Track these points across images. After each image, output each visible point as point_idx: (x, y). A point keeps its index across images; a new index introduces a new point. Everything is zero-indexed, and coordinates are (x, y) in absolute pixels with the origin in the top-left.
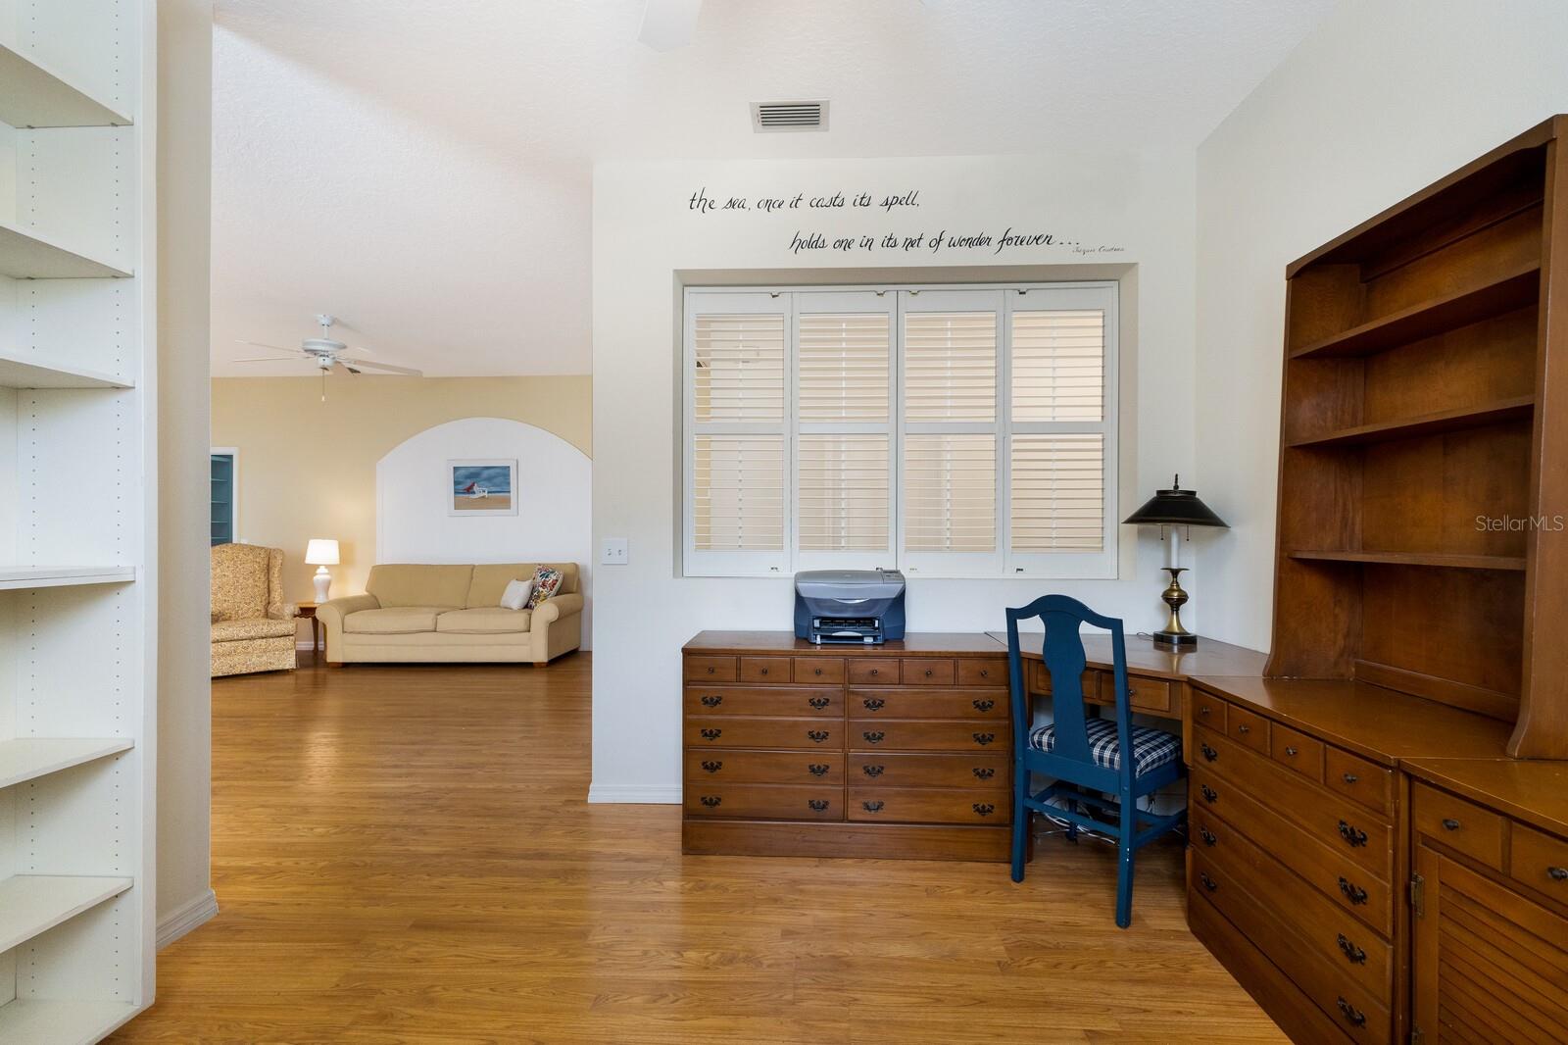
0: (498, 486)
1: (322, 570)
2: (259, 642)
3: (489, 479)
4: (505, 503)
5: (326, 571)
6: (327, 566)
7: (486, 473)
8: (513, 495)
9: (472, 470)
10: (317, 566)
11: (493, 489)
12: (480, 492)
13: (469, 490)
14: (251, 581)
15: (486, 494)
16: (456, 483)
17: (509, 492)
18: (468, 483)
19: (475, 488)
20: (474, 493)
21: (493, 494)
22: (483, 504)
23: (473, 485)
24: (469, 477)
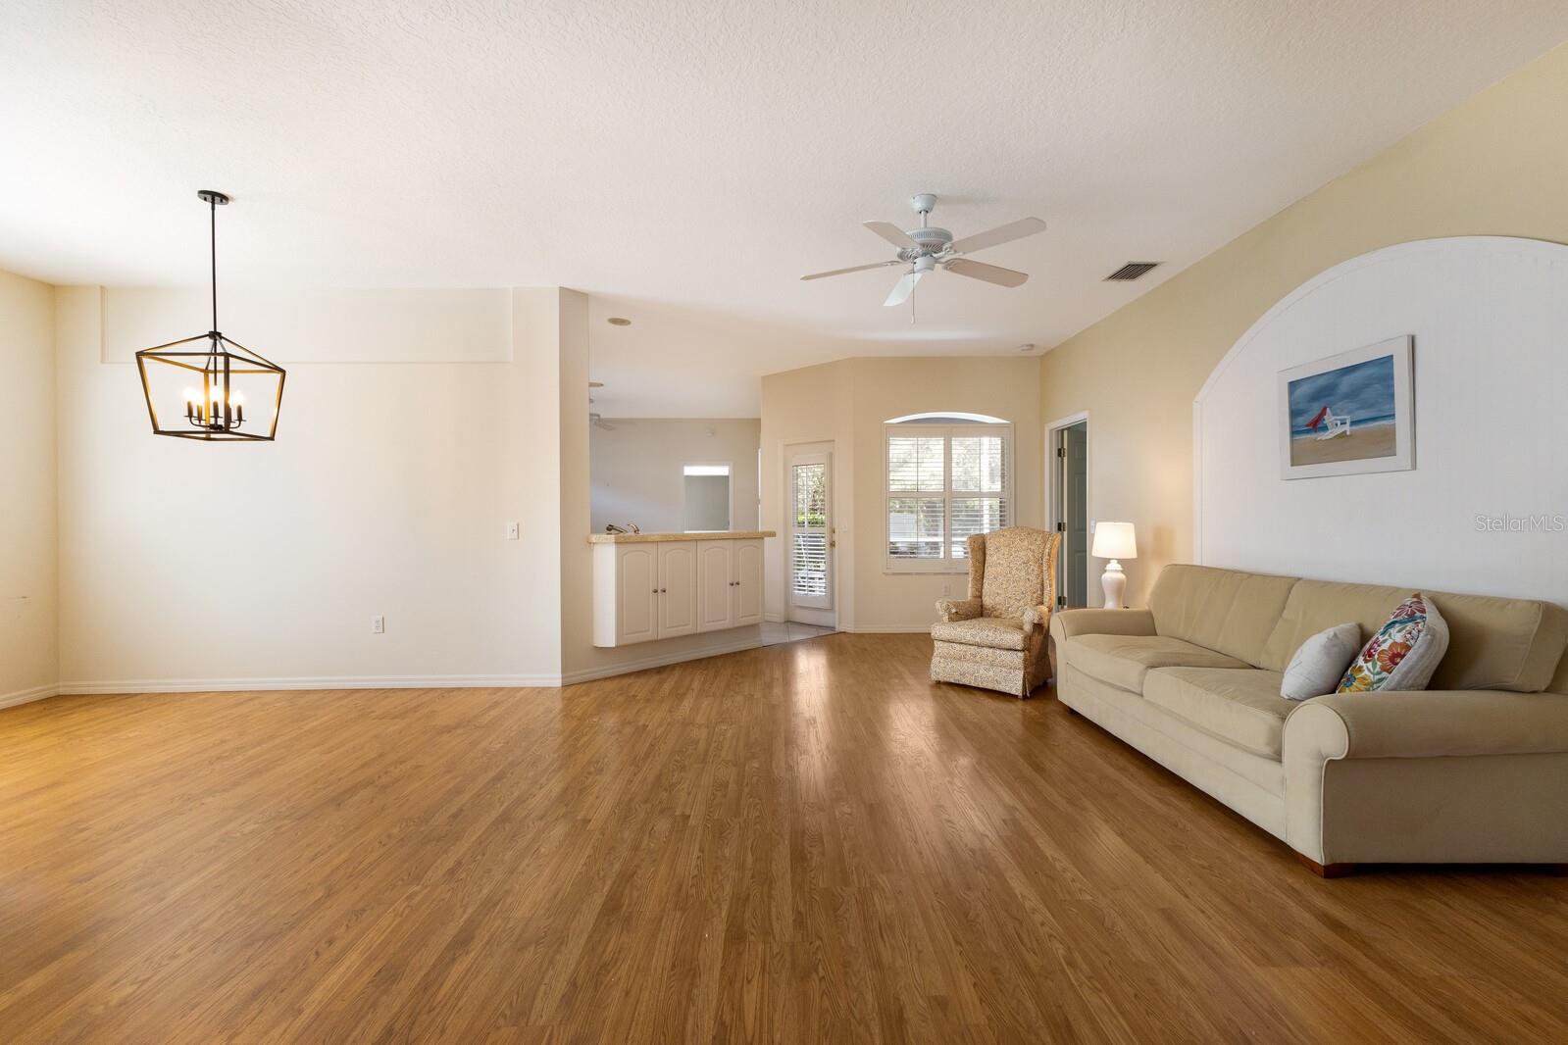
0: (1372, 406)
1: (1114, 565)
2: (986, 651)
3: (1354, 394)
4: (1384, 444)
5: (1119, 567)
6: (1120, 561)
7: (1345, 385)
8: (1402, 422)
9: (1321, 382)
10: (1107, 561)
11: (1362, 414)
12: (1337, 424)
13: (1317, 425)
14: (1023, 573)
15: (1347, 428)
16: (1294, 414)
17: (1393, 416)
18: (1316, 409)
19: (1329, 419)
20: (1325, 428)
21: (1362, 426)
22: (1344, 449)
23: (1323, 412)
24: (1315, 397)
